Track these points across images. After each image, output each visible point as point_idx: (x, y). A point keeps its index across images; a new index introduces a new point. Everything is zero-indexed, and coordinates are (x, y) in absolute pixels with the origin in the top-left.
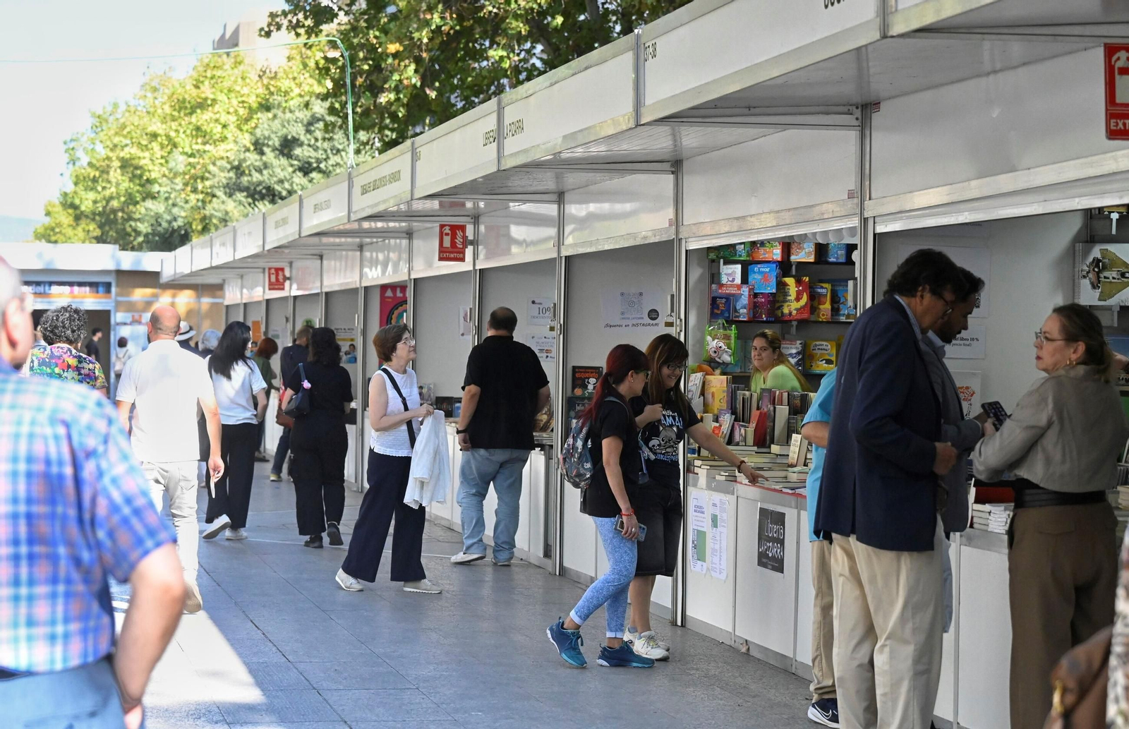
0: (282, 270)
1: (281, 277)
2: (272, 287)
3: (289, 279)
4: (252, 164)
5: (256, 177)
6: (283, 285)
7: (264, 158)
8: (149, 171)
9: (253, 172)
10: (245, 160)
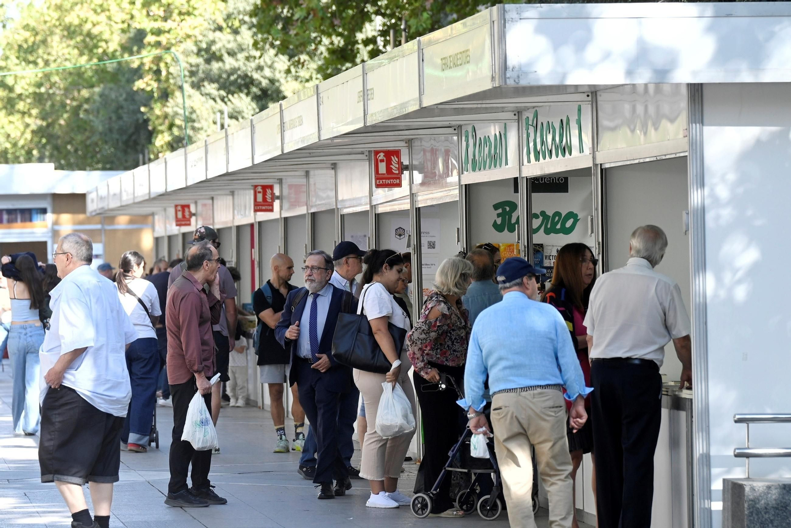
1: (187, 214)
2: (179, 223)
3: (194, 215)
4: (224, 46)
5: (229, 63)
6: (190, 220)
7: (239, 38)
8: (106, 42)
9: (226, 57)
10: (213, 42)
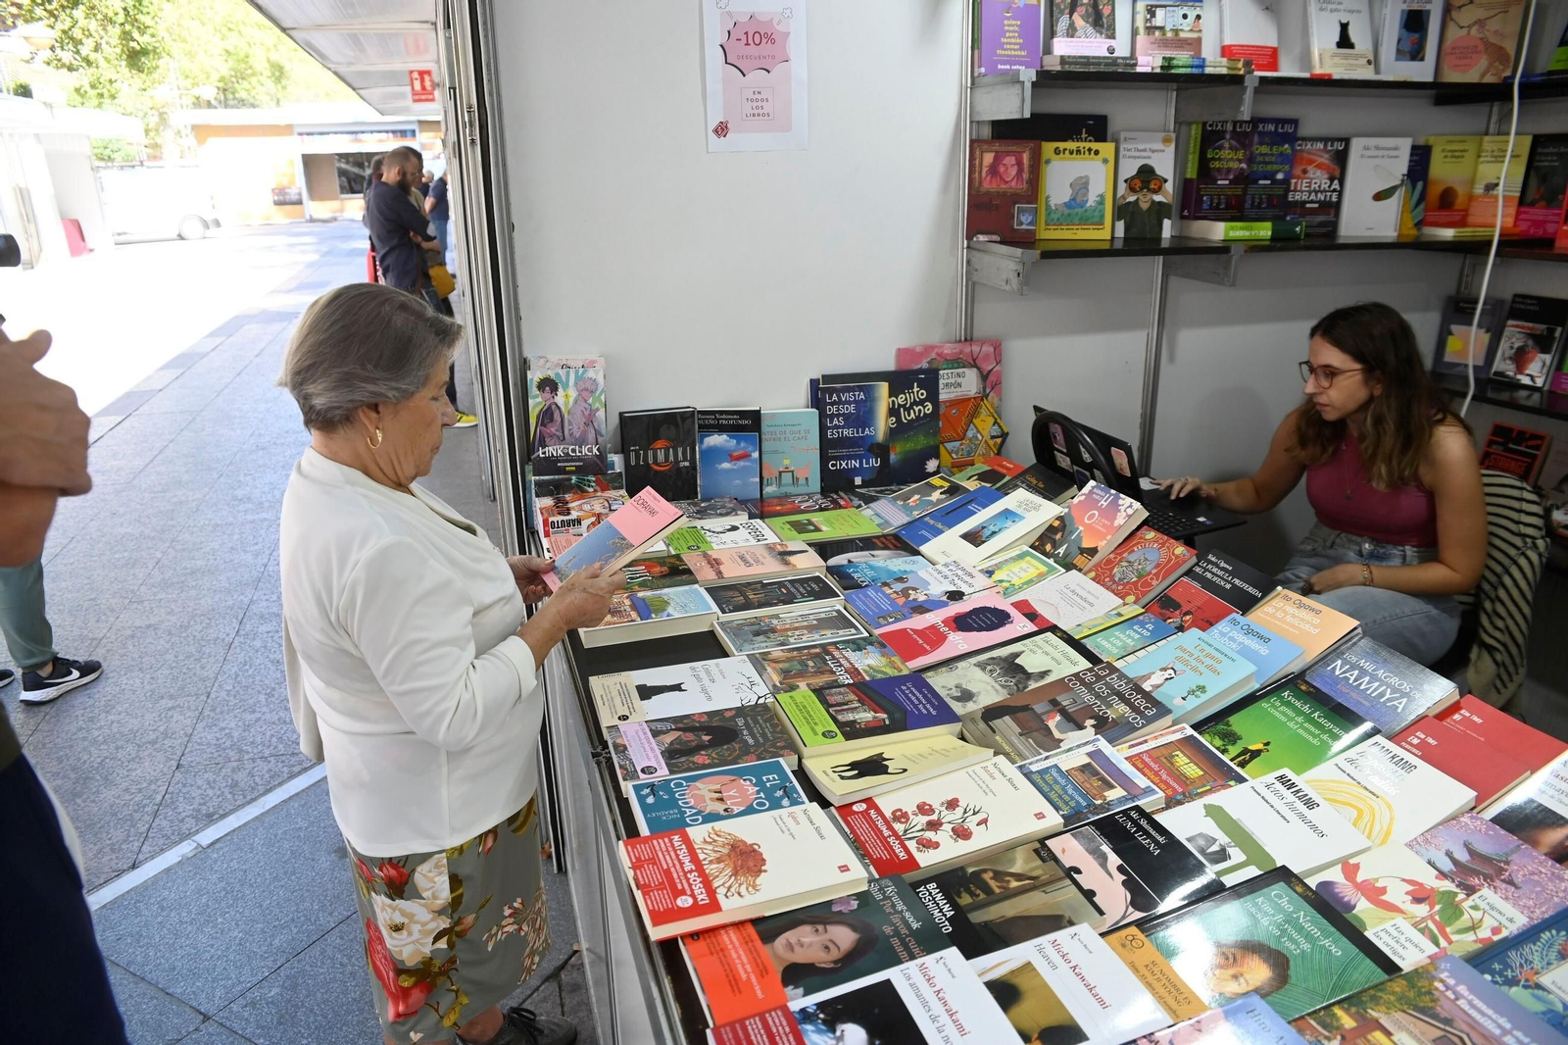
0: (429, 73)
1: (428, 84)
2: (417, 97)
3: (438, 85)
6: (432, 94)
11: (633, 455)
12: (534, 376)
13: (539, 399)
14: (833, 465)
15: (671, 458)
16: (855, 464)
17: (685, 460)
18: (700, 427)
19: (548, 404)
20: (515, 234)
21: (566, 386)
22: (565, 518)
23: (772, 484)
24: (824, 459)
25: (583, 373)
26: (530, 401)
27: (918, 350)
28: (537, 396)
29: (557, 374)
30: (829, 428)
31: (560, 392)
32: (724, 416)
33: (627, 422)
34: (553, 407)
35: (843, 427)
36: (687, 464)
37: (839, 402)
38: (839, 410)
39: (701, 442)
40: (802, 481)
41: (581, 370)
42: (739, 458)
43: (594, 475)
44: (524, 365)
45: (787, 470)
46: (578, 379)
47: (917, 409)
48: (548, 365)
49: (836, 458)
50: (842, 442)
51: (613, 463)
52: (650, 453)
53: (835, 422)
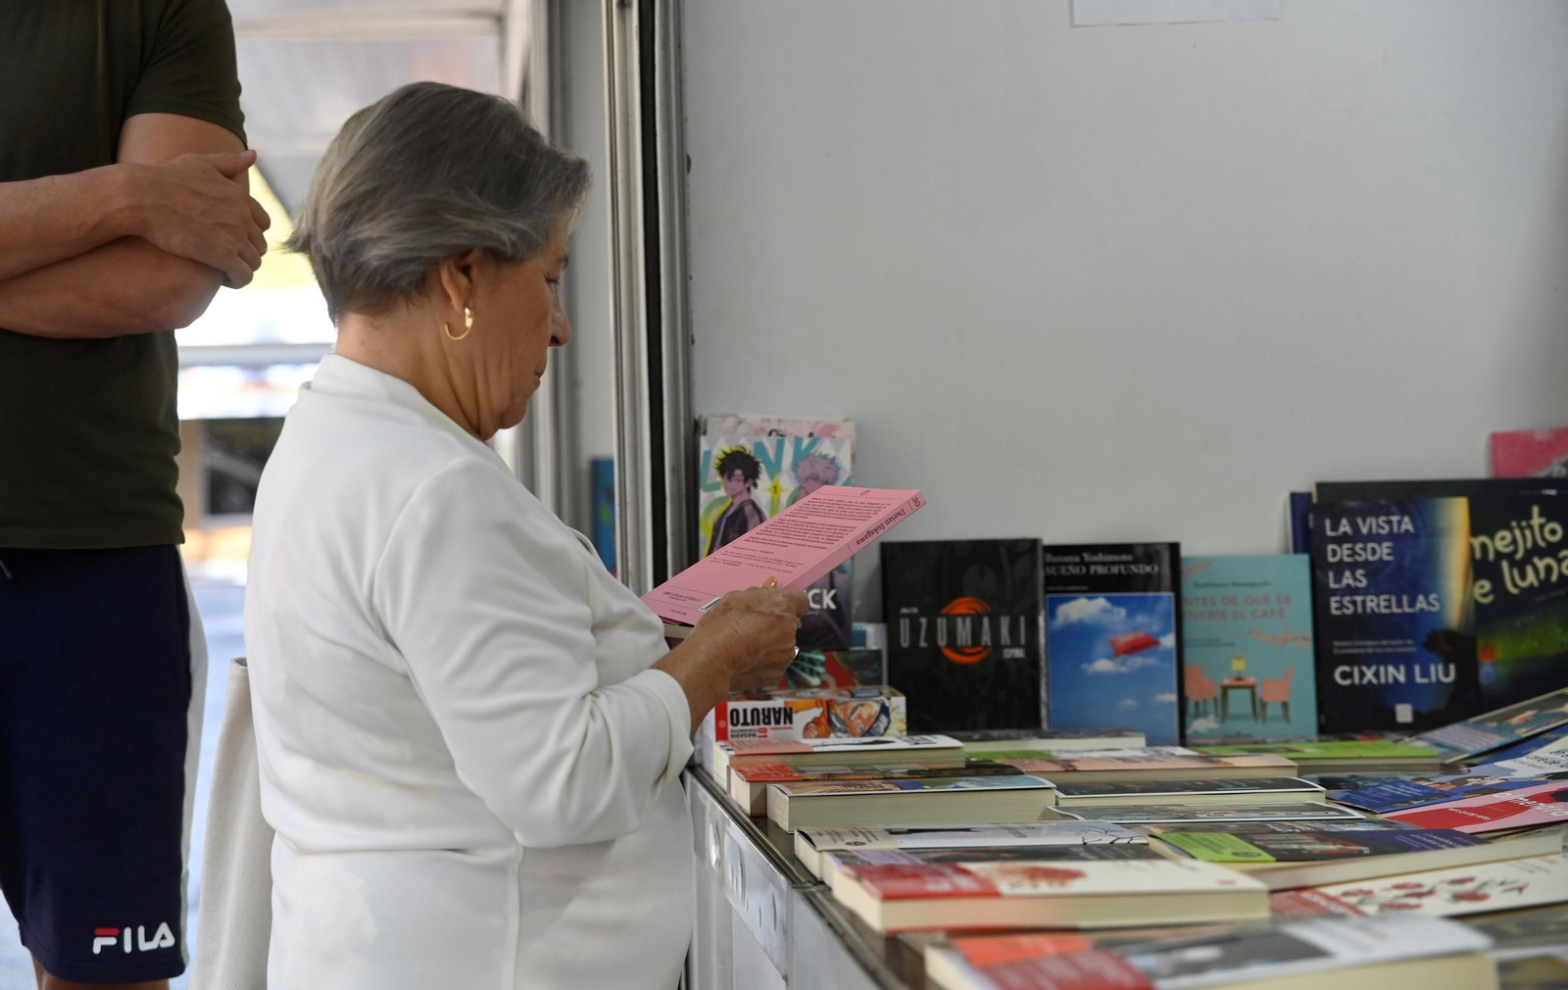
11: (905, 624)
12: (714, 447)
13: (721, 493)
14: (1344, 675)
15: (986, 638)
16: (1396, 674)
17: (1015, 644)
18: (1049, 580)
19: (738, 502)
20: (693, 178)
21: (775, 470)
22: (760, 705)
23: (1205, 715)
24: (1324, 662)
25: (811, 445)
26: (703, 496)
27: (1539, 437)
28: (716, 487)
29: (759, 446)
30: (1334, 592)
31: (764, 480)
32: (1100, 557)
33: (896, 558)
34: (748, 509)
35: (1365, 591)
36: (1019, 653)
37: (1356, 537)
38: (1354, 553)
39: (1051, 615)
40: (1274, 709)
41: (806, 442)
42: (1134, 648)
43: (824, 651)
44: (696, 429)
45: (1239, 684)
46: (800, 457)
47: (1541, 564)
48: (742, 429)
49: (1351, 660)
50: (1365, 625)
51: (863, 635)
52: (942, 624)
53: (1347, 579)
